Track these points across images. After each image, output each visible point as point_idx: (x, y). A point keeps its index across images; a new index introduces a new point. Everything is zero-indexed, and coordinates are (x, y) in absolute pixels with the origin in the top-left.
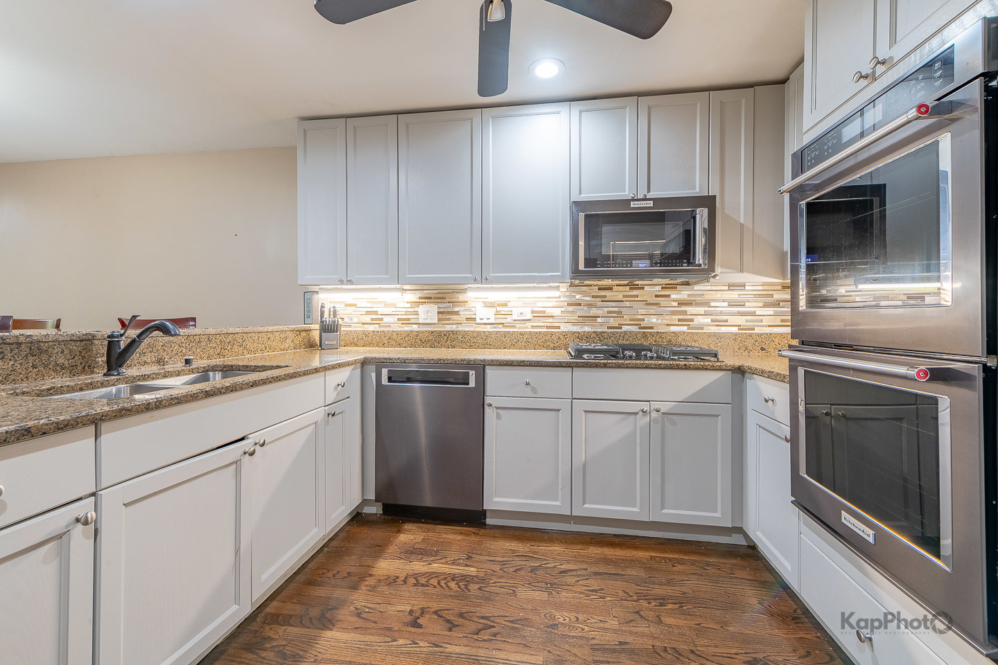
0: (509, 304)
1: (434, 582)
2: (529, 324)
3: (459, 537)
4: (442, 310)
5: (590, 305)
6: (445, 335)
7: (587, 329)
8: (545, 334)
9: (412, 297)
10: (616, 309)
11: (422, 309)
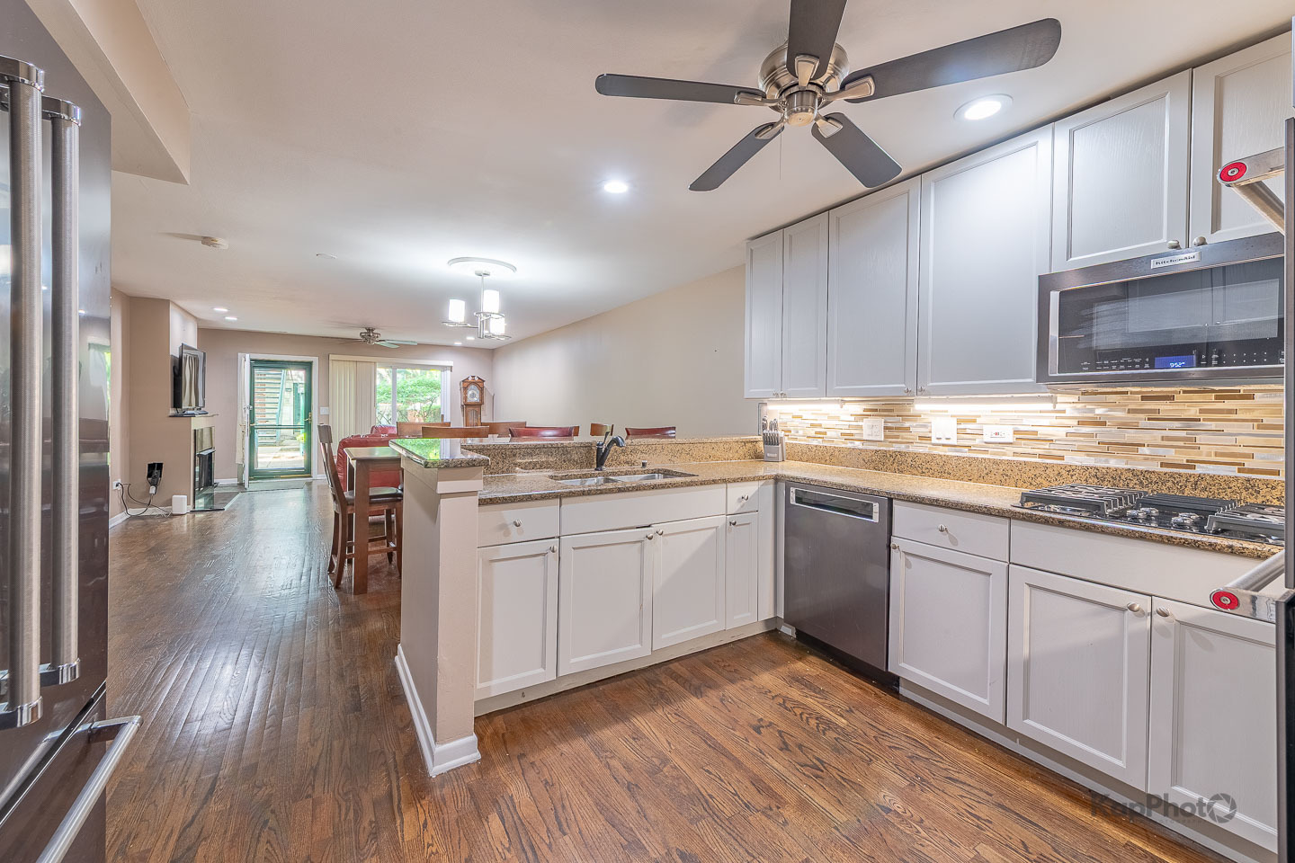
0: (978, 420)
1: (798, 711)
2: (1009, 450)
3: (856, 690)
4: (890, 425)
5: (1123, 426)
6: (891, 456)
7: (1113, 463)
8: (1035, 466)
9: (858, 409)
10: (1183, 434)
11: (866, 423)
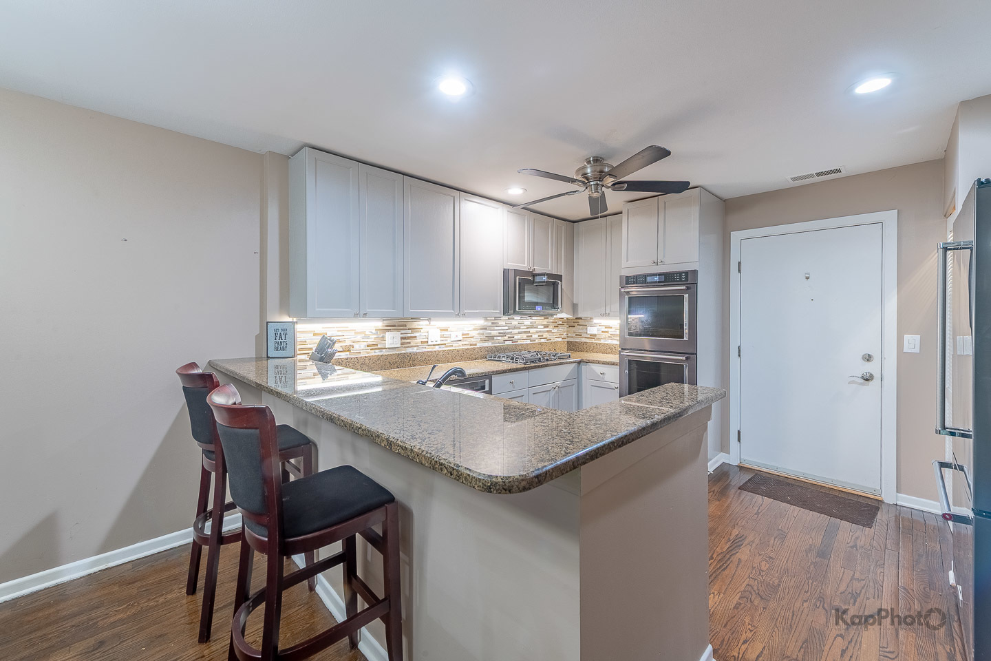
0: (449, 329)
2: (460, 343)
4: (403, 336)
5: (491, 329)
6: (408, 356)
7: (490, 344)
9: (380, 324)
11: (389, 335)
